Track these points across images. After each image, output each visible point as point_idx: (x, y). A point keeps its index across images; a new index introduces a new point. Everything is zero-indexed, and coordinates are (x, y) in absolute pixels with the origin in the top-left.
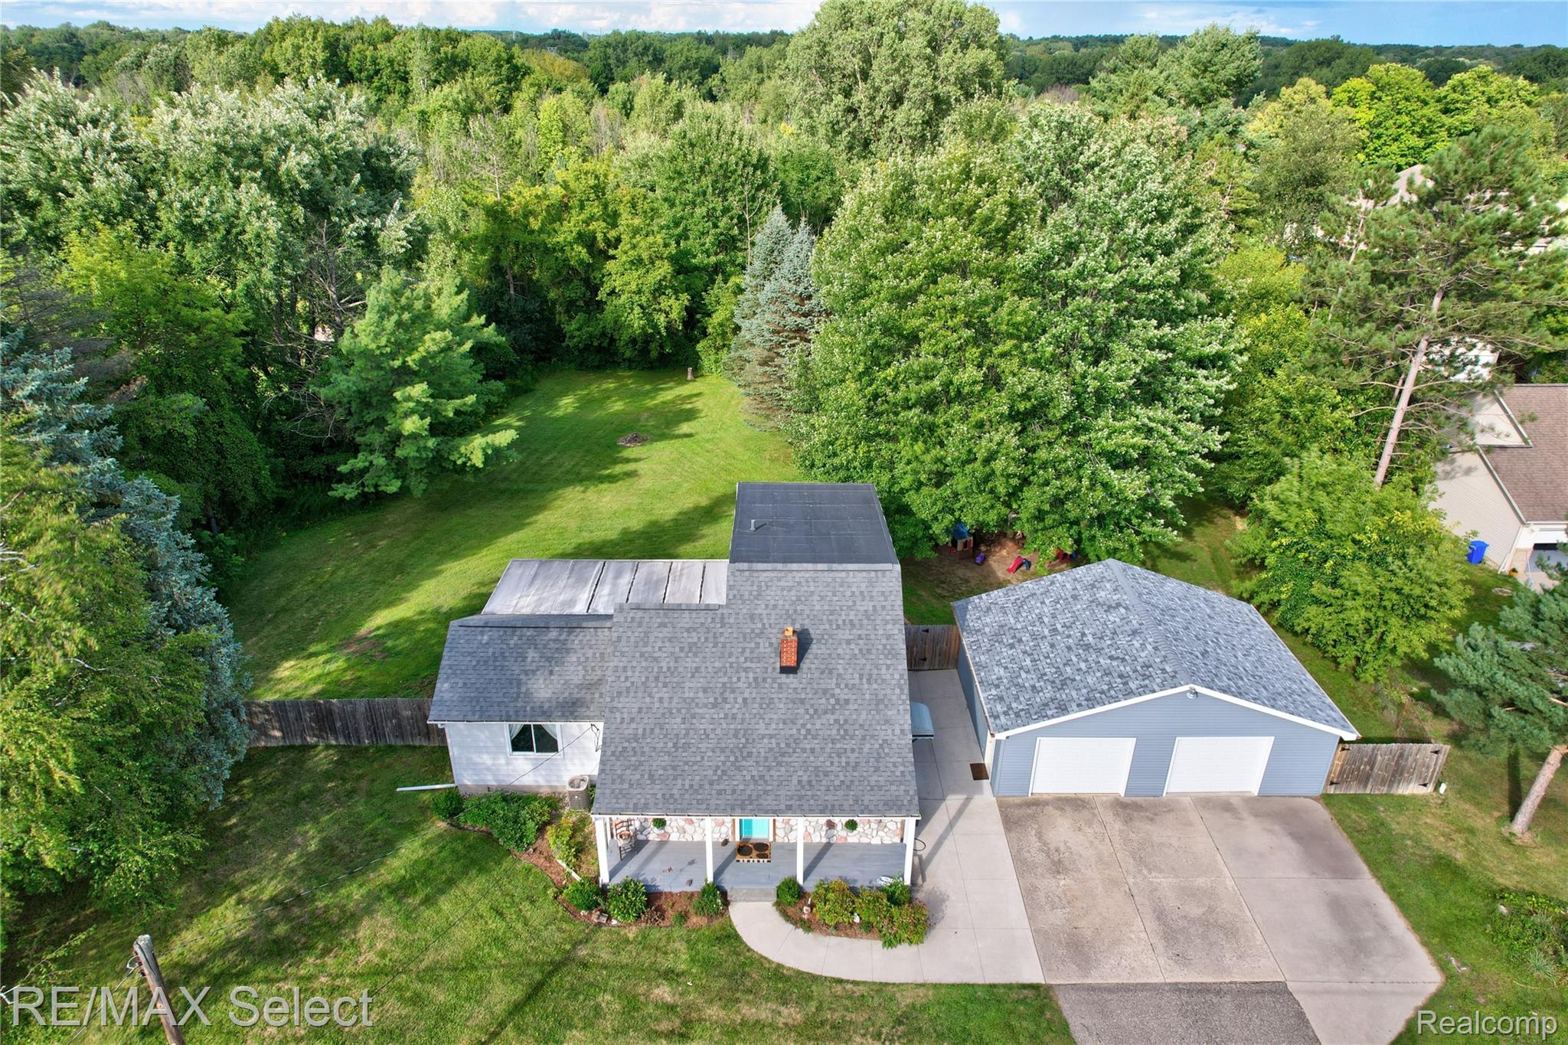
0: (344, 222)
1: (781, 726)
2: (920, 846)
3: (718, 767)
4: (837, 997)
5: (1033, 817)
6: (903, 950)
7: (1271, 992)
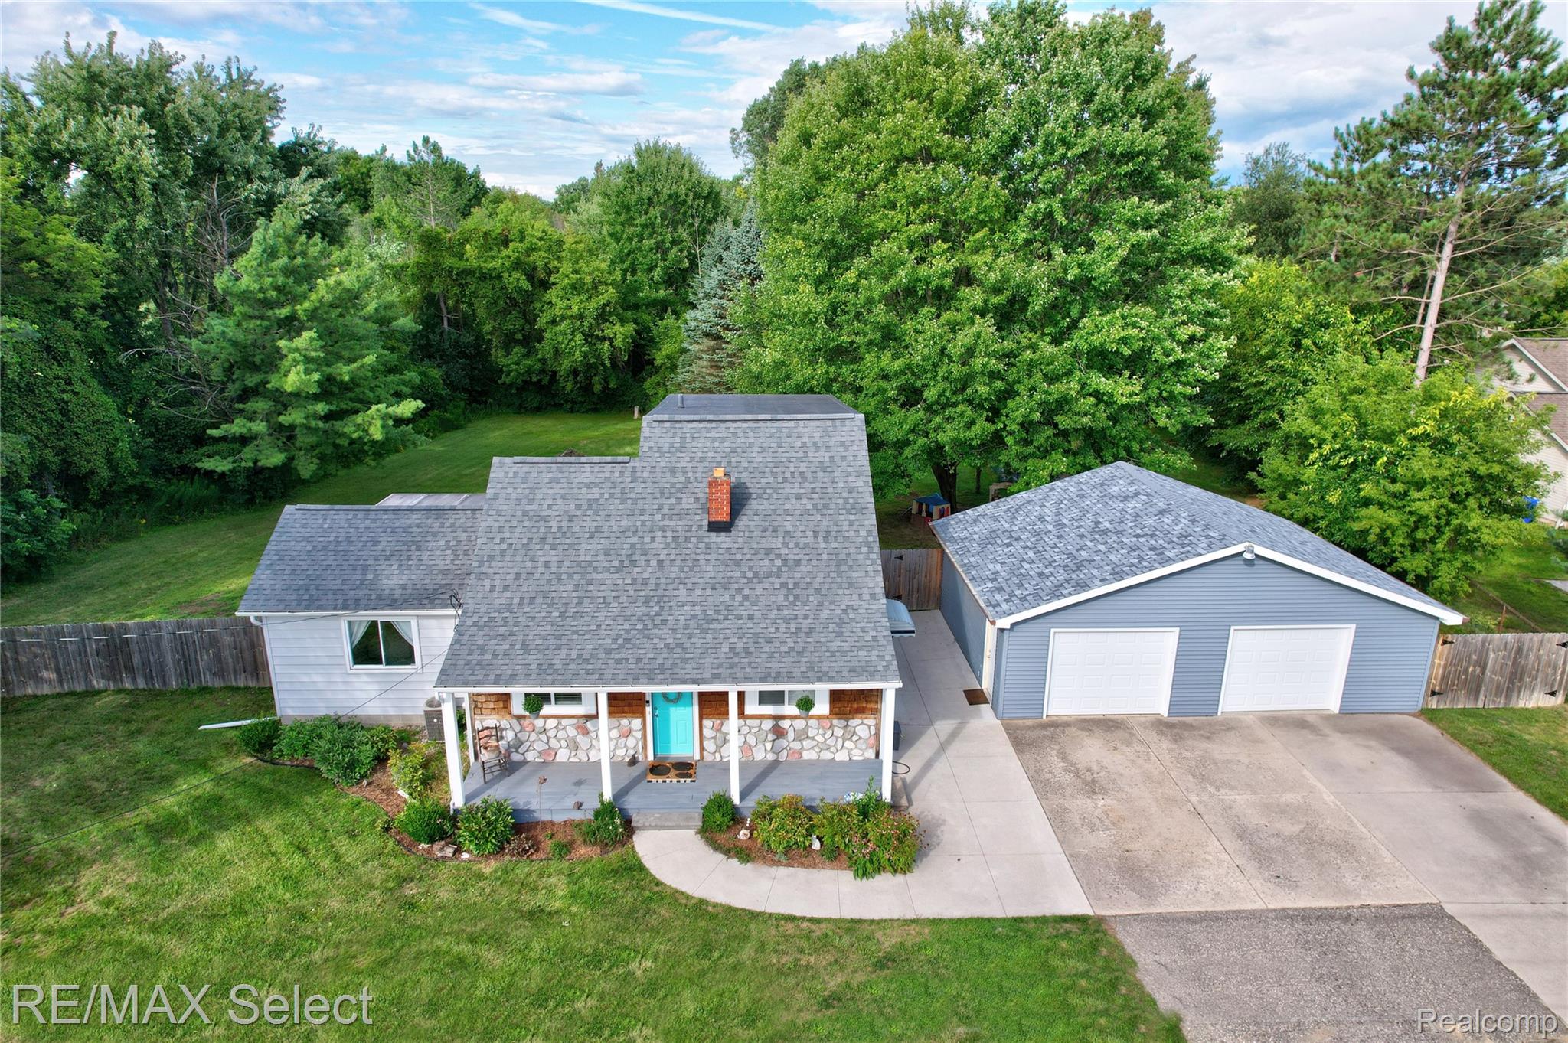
0: (240, 184)
1: (708, 592)
2: (901, 769)
3: (619, 636)
4: (787, 937)
5: (1052, 738)
6: (884, 881)
7: (1422, 916)
